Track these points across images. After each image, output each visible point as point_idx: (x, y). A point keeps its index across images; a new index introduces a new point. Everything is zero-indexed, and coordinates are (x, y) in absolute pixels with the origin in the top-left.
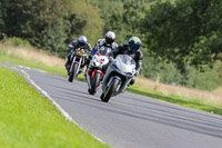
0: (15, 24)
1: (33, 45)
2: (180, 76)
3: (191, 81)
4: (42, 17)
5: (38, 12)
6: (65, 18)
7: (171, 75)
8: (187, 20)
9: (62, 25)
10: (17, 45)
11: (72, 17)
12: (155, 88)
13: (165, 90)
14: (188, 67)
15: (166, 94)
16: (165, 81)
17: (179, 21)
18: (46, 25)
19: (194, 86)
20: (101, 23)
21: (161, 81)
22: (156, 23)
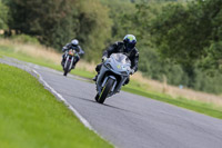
6: (74, 17)
8: (198, 23)
10: (26, 42)
12: (164, 90)
13: (174, 92)
15: (174, 97)
16: (172, 83)
17: (190, 24)
18: (55, 23)
19: (201, 89)
21: (168, 83)
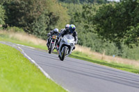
0: (15, 18)
1: (26, 31)
2: (118, 51)
3: (124, 54)
4: (31, 14)
5: (29, 11)
6: (46, 15)
7: (112, 50)
9: (44, 19)
10: (16, 31)
11: (50, 14)
12: (103, 58)
13: (108, 59)
14: (123, 45)
15: (109, 62)
16: (108, 54)
18: (34, 19)
19: (126, 57)
20: (69, 18)
21: (106, 54)
22: (103, 18)
